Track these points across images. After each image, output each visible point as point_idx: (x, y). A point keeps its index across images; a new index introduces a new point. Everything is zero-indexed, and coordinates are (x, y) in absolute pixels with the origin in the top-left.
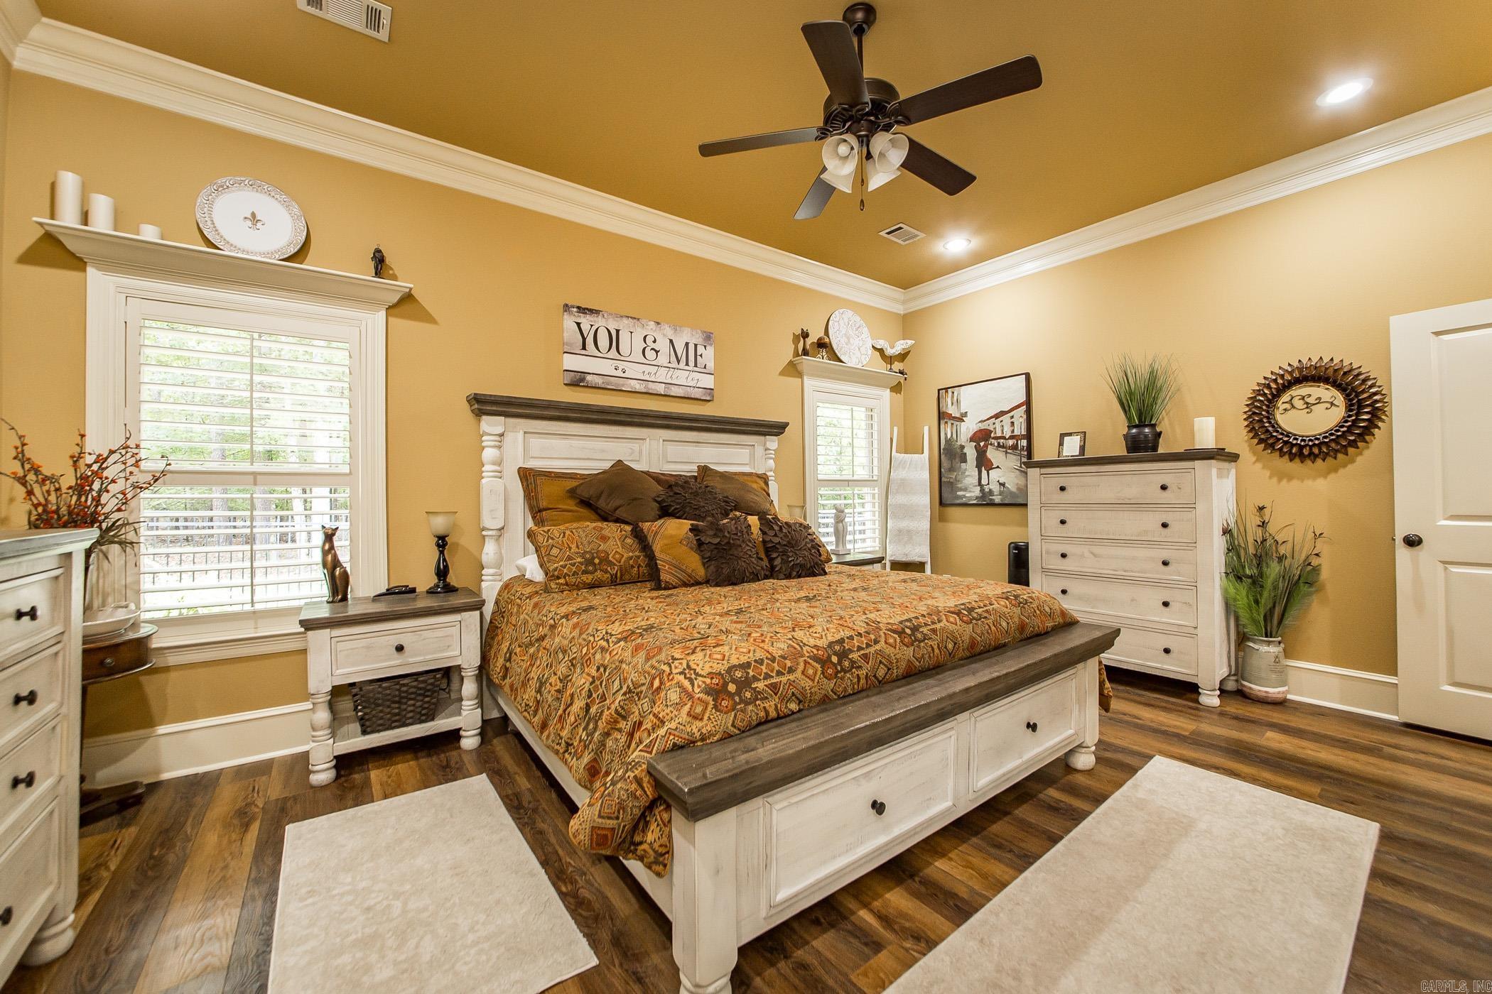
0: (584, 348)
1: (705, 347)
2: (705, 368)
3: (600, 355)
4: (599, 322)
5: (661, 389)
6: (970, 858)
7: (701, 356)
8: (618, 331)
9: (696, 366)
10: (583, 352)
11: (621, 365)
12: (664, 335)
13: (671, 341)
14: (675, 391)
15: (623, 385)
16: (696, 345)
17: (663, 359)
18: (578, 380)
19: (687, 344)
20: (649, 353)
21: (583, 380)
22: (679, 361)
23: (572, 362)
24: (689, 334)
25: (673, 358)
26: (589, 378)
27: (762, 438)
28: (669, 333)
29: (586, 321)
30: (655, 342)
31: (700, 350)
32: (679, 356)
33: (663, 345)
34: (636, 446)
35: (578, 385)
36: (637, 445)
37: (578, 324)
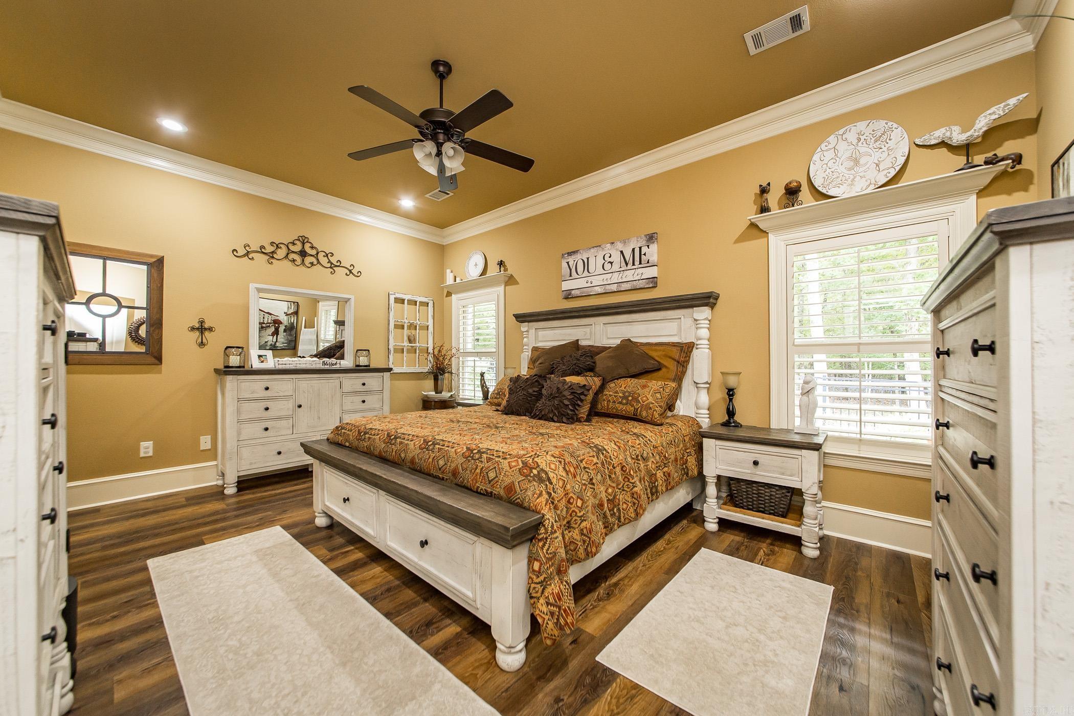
0: (571, 276)
1: (648, 246)
2: (648, 262)
3: (579, 277)
4: (578, 257)
5: (614, 288)
6: (381, 579)
7: (645, 254)
8: (588, 259)
9: (640, 263)
10: (571, 278)
11: (590, 279)
12: (617, 250)
13: (622, 252)
14: (625, 287)
15: (591, 292)
16: (640, 248)
17: (616, 267)
18: (568, 296)
19: (633, 250)
20: (607, 266)
21: (570, 294)
22: (627, 264)
23: (566, 286)
24: (635, 242)
25: (623, 264)
26: (573, 292)
27: (690, 310)
28: (620, 246)
29: (571, 260)
30: (610, 257)
31: (644, 250)
32: (627, 260)
33: (616, 257)
34: (587, 330)
35: (568, 298)
36: (589, 329)
37: (568, 263)
